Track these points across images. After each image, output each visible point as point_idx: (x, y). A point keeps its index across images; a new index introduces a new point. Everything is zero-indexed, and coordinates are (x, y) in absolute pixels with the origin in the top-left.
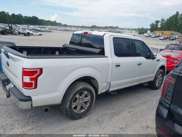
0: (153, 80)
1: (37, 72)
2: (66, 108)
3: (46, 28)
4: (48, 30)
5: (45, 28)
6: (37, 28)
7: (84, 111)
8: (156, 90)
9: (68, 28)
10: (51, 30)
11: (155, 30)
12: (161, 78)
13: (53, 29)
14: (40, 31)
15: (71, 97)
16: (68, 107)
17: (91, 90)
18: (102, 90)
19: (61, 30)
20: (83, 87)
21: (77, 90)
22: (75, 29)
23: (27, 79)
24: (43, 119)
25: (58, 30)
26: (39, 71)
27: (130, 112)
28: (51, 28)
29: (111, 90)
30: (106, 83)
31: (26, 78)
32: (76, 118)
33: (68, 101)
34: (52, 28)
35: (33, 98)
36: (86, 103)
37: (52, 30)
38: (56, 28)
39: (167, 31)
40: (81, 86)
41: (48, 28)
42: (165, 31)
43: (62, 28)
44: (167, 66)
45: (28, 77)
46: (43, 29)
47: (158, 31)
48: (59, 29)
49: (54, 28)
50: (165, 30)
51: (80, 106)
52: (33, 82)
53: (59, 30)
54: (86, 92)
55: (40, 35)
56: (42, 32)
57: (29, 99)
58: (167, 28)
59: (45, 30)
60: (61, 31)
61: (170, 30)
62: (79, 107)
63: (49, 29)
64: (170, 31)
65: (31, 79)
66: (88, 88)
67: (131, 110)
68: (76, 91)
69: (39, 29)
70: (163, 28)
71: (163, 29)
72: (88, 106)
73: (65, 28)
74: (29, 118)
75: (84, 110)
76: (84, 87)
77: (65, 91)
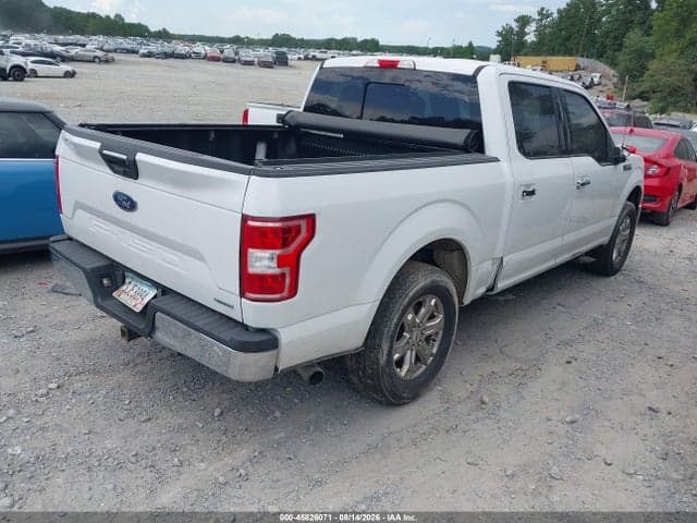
0: (606, 242)
1: (298, 230)
2: (378, 363)
3: (88, 47)
4: (99, 53)
5: (84, 46)
6: (48, 45)
7: (426, 370)
8: (613, 278)
9: (181, 48)
10: (110, 55)
11: (518, 53)
12: (628, 231)
13: (115, 51)
14: (65, 59)
15: (395, 320)
16: (383, 359)
17: (448, 291)
18: (476, 289)
19: (149, 55)
20: (429, 281)
21: (411, 294)
22: (207, 48)
23: (263, 261)
24: (277, 414)
25: (137, 52)
26: (303, 223)
27: (569, 362)
28: (106, 47)
29: (501, 285)
30: (491, 261)
31: (261, 259)
32: (404, 398)
33: (385, 336)
34: (112, 47)
35: (285, 337)
36: (428, 339)
37: (117, 56)
38: (129, 47)
39: (561, 58)
40: (424, 277)
41: (94, 44)
42: (553, 55)
43: (155, 47)
44: (645, 186)
45: (266, 254)
46: (74, 51)
47: (525, 55)
48: (143, 50)
49: (122, 46)
50: (553, 53)
51: (414, 353)
52: (287, 270)
53: (144, 56)
54: (434, 301)
55: (70, 75)
56: (73, 63)
57: (266, 341)
58: (560, 45)
59: (84, 56)
60: (152, 60)
61: (568, 52)
62: (409, 357)
63: (101, 49)
64: (571, 55)
65: (281, 261)
66: (439, 286)
67: (568, 353)
68: (407, 299)
69: (58, 48)
70: (544, 45)
71: (546, 48)
72: (435, 351)
73: (167, 47)
74: (222, 414)
75: (424, 367)
76: (433, 282)
77: (378, 303)
